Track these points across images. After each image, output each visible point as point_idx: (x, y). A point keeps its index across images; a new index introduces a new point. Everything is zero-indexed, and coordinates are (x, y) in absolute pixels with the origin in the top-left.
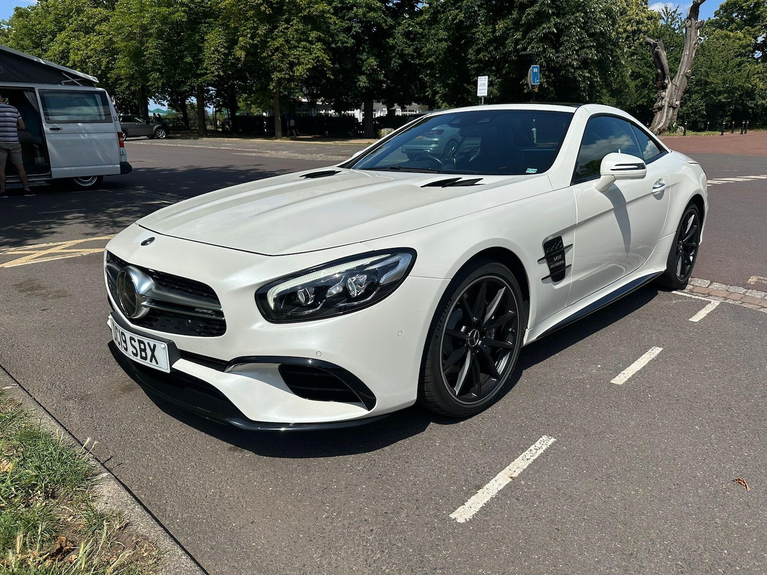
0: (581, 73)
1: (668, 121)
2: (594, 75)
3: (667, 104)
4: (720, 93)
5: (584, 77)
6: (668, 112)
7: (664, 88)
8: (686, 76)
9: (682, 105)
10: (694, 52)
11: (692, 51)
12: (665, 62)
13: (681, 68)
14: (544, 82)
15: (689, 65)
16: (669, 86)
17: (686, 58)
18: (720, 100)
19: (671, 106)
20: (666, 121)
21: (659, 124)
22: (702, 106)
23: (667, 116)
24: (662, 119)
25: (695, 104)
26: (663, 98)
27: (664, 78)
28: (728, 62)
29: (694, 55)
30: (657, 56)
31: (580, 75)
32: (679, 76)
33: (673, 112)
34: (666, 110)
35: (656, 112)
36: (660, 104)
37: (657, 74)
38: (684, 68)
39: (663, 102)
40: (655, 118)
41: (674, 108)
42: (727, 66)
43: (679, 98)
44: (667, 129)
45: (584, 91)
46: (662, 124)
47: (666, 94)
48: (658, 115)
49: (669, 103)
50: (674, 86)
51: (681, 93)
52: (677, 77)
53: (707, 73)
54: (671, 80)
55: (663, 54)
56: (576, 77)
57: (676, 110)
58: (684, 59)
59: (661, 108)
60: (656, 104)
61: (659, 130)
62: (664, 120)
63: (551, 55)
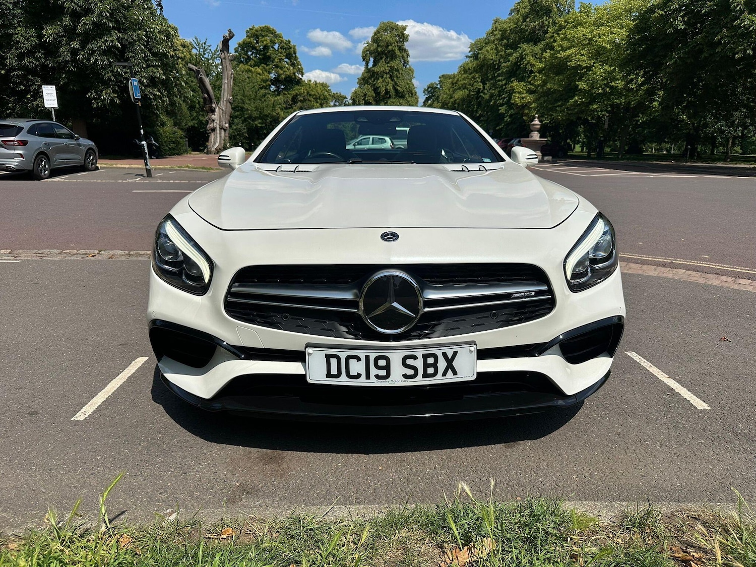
0: (151, 91)
1: (223, 142)
2: (163, 94)
3: (218, 126)
4: (255, 119)
5: (155, 95)
6: (220, 134)
7: (213, 111)
8: (230, 102)
9: (230, 126)
10: (232, 81)
11: (230, 80)
12: (209, 88)
13: (224, 95)
14: (115, 97)
15: (230, 92)
16: (217, 110)
17: (226, 85)
18: (256, 125)
19: (222, 128)
20: (220, 141)
21: (215, 144)
22: (244, 129)
23: (220, 137)
24: (216, 140)
25: (239, 127)
26: (213, 121)
27: (211, 102)
28: (256, 93)
29: (232, 84)
30: (201, 81)
31: (151, 93)
32: (223, 102)
33: (225, 134)
34: (218, 132)
35: (210, 133)
36: (212, 125)
37: (205, 99)
38: (226, 96)
39: (215, 124)
40: (210, 138)
41: (225, 130)
42: (256, 96)
43: (227, 121)
44: (222, 149)
45: (157, 109)
46: (217, 144)
47: (215, 116)
48: (212, 136)
49: (220, 125)
50: (221, 110)
51: (228, 117)
52: (222, 103)
53: (243, 101)
54: (217, 105)
55: (206, 81)
56: (147, 95)
57: (227, 132)
58: (224, 86)
59: (213, 130)
60: (208, 126)
61: (216, 149)
62: (218, 141)
63: (119, 70)
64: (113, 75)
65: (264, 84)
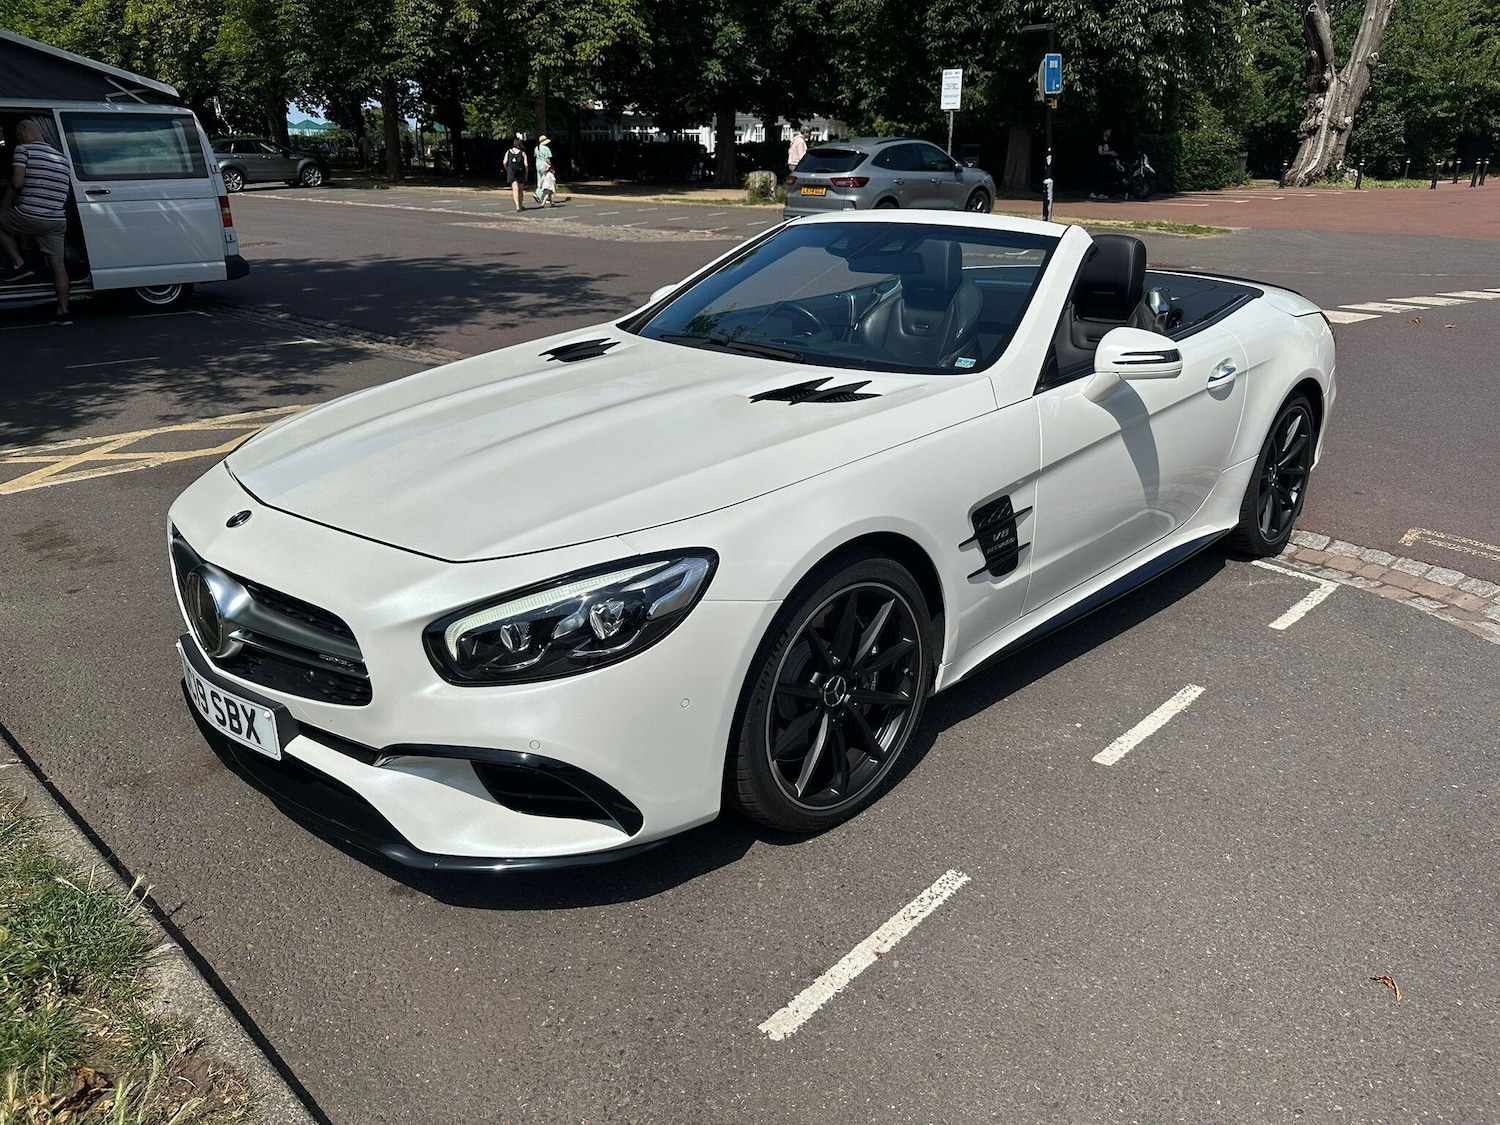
0: (1150, 62)
1: (1328, 158)
2: (1177, 67)
3: (1326, 122)
4: (1436, 99)
5: (1157, 69)
6: (1327, 140)
7: (1322, 88)
8: (1368, 65)
9: (1356, 125)
10: (1387, 14)
11: (1383, 12)
12: (1326, 34)
13: (1358, 48)
14: (1075, 80)
15: (1376, 42)
16: (1333, 85)
17: (1370, 26)
18: (1434, 115)
19: (1334, 127)
20: (1323, 157)
21: (1308, 163)
22: (1397, 126)
23: (1326, 147)
24: (1313, 155)
25: (1385, 121)
26: (1318, 110)
27: (1324, 69)
28: (1455, 35)
29: (1385, 20)
30: (1311, 22)
31: (1149, 67)
32: (1353, 64)
33: (1338, 140)
34: (1323, 135)
35: (1304, 139)
36: (1312, 122)
37: (1310, 60)
38: (1364, 49)
39: (1320, 118)
40: (1301, 151)
41: (1340, 131)
42: (1453, 44)
43: (1351, 111)
44: (1323, 174)
45: (1154, 99)
46: (1314, 164)
47: (1325, 102)
48: (1307, 146)
49: (1330, 121)
50: (1342, 85)
51: (1355, 101)
52: (1350, 67)
53: (1412, 58)
54: (1338, 72)
55: (1323, 20)
56: (1140, 71)
57: (1345, 136)
58: (1364, 29)
59: (1313, 131)
60: (1304, 123)
61: (1308, 175)
62: (1318, 156)
63: (1092, 25)
64: (1079, 37)
65: (1489, 11)
